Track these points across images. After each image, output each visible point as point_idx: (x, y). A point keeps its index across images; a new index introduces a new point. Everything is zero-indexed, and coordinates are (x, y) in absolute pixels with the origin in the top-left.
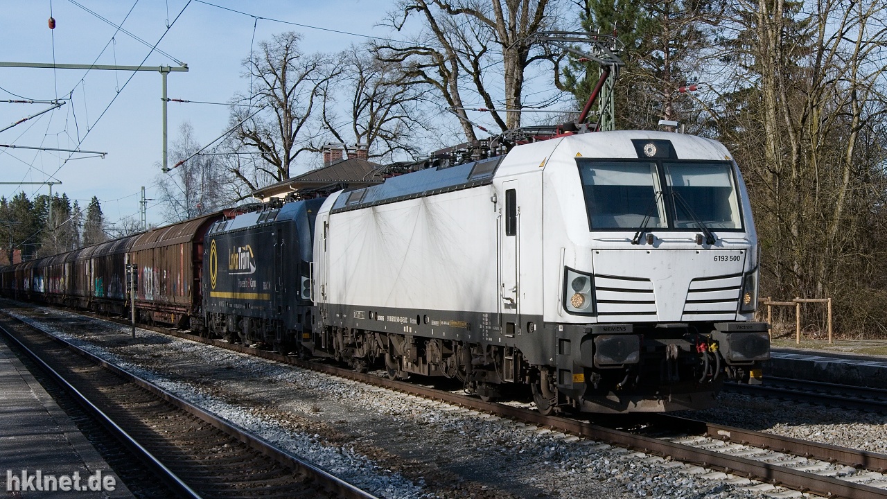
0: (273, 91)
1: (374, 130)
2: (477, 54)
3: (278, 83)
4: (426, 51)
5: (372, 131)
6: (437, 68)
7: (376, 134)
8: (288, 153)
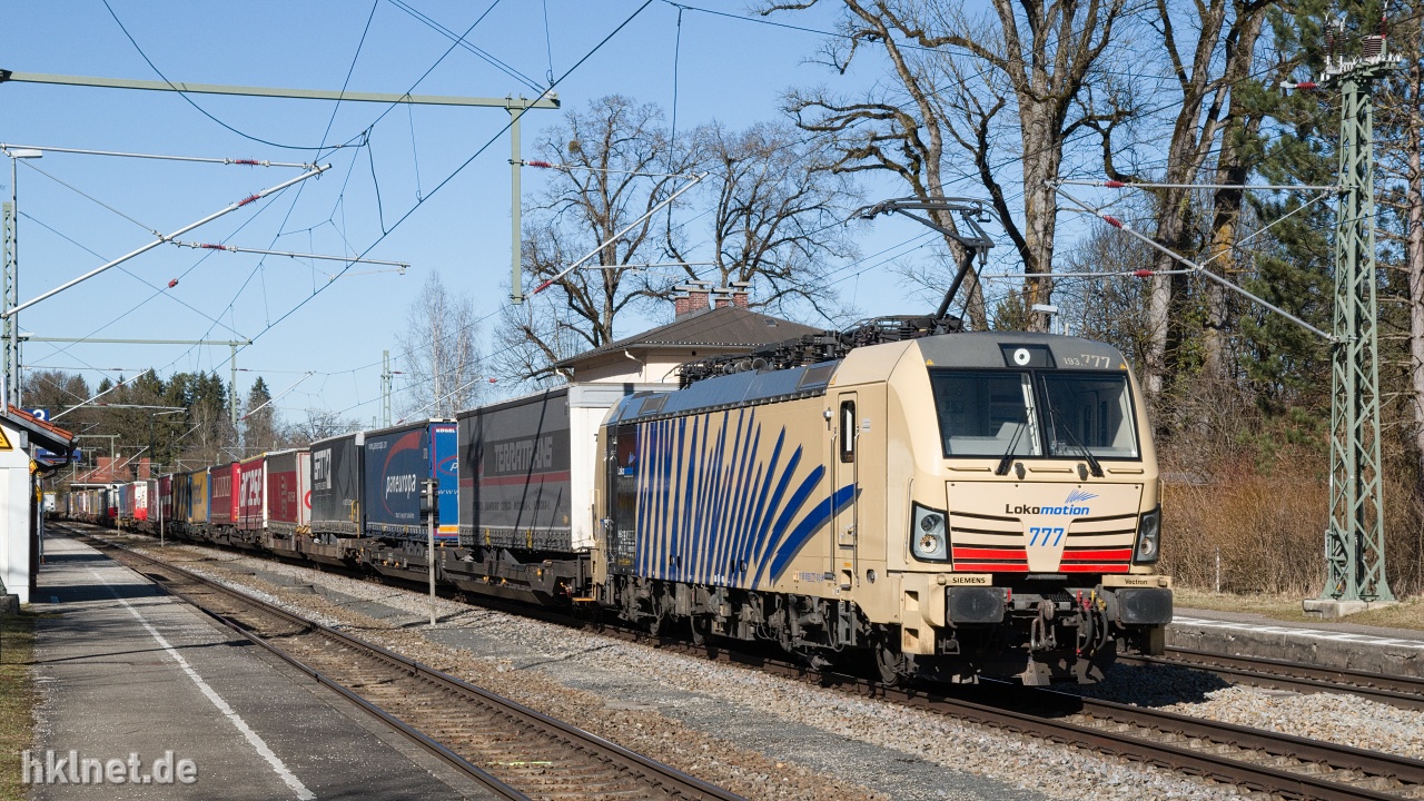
0: (585, 197)
2: (987, 112)
3: (594, 181)
4: (884, 111)
5: (747, 264)
6: (901, 143)
7: (753, 267)
8: (610, 298)
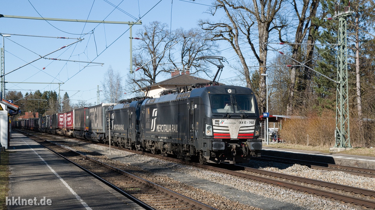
0: (148, 47)
1: (190, 63)
2: (250, 25)
3: (151, 43)
4: (224, 25)
5: (189, 64)
7: (191, 64)
8: (155, 72)
